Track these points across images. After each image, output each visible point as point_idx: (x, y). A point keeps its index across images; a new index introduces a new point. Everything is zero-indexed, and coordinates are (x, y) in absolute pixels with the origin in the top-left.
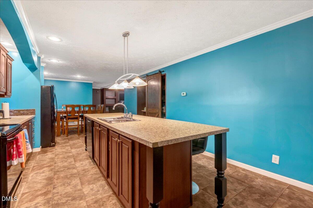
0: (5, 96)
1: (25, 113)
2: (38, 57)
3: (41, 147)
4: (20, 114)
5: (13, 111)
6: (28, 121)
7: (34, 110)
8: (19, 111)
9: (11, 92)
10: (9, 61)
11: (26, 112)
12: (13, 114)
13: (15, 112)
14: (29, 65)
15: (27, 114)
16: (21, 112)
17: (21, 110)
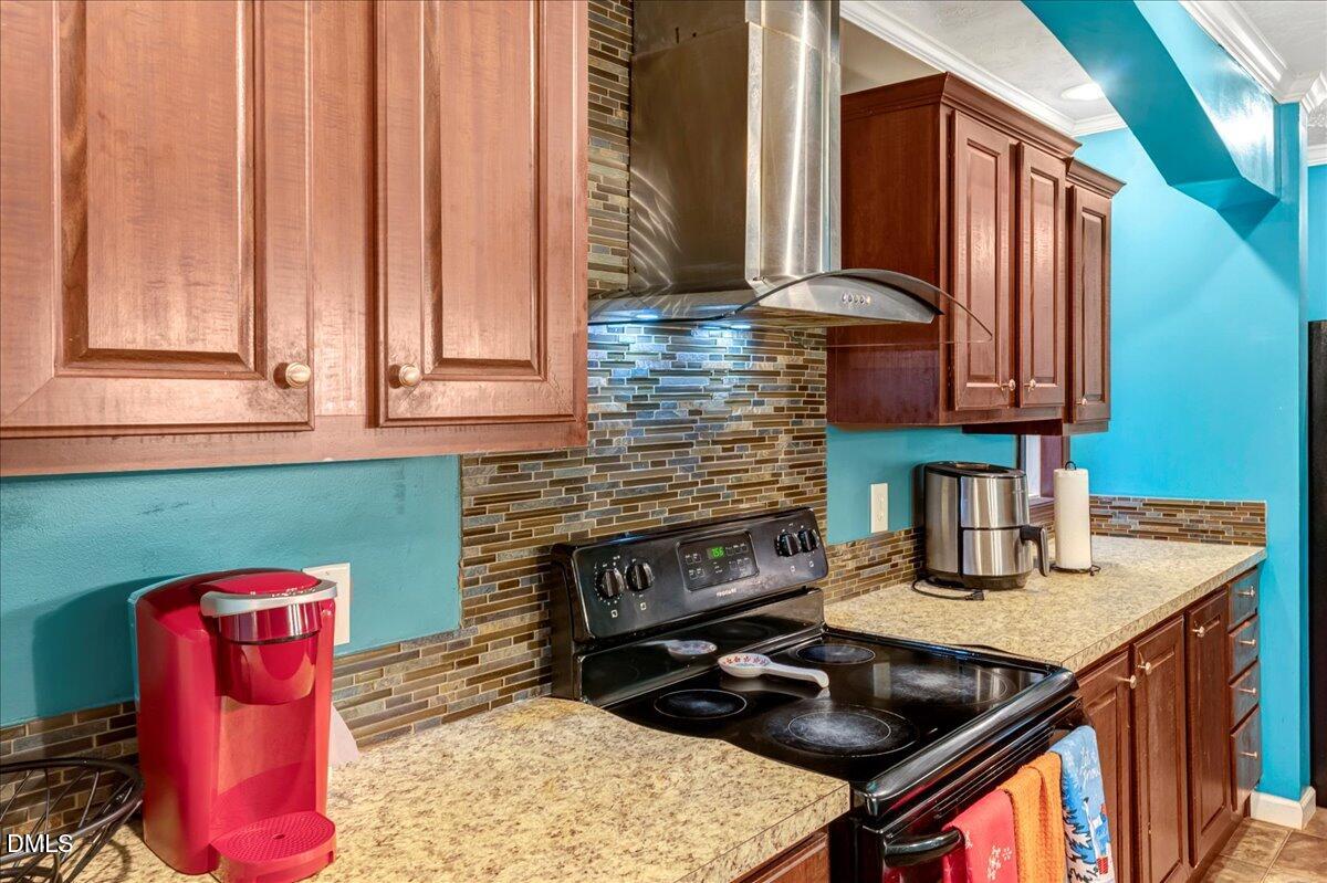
0: (1065, 426)
1: (1200, 526)
2: (1278, 108)
3: (1310, 792)
4: (1176, 530)
5: (1139, 505)
6: (1186, 612)
7: (1258, 511)
8: (1171, 508)
9: (1103, 397)
10: (1085, 197)
11: (1207, 520)
12: (1139, 528)
13: (1151, 514)
14: (1218, 187)
15: (1214, 537)
16: (1179, 516)
17: (1179, 507)
